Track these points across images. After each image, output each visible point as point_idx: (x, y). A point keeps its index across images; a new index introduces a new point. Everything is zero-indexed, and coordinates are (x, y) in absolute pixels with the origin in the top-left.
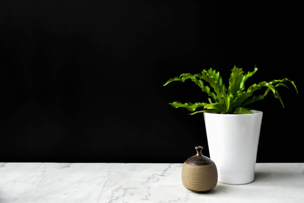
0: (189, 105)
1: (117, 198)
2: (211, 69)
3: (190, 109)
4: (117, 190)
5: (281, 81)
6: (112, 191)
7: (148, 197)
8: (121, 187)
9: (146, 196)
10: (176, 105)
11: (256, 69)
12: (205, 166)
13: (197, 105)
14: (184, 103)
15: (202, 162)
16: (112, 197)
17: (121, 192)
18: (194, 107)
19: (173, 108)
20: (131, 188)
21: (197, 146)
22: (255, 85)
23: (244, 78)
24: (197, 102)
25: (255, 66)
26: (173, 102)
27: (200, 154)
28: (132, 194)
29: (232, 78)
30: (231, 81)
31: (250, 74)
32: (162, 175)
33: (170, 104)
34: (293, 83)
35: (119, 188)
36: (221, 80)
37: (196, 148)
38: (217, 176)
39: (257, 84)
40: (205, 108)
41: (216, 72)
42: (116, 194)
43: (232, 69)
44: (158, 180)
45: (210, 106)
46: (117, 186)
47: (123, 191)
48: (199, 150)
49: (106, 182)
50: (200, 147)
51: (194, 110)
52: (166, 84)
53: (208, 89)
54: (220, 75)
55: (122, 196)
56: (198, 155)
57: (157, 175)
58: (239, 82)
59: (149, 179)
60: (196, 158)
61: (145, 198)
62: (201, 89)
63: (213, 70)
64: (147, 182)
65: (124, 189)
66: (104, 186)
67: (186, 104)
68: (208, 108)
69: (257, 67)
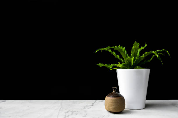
0: (108, 65)
1: (68, 116)
2: (120, 46)
3: (108, 67)
4: (67, 112)
5: (161, 51)
6: (65, 113)
7: (86, 115)
8: (70, 111)
9: (85, 115)
10: (100, 65)
11: (146, 45)
12: (119, 98)
13: (112, 65)
14: (105, 64)
15: (117, 96)
16: (65, 115)
17: (70, 113)
18: (111, 66)
19: (99, 67)
20: (75, 111)
21: (114, 87)
22: (146, 53)
23: (139, 50)
24: (112, 64)
25: (145, 43)
26: (98, 64)
27: (115, 91)
28: (77, 114)
29: (133, 49)
30: (133, 51)
31: (142, 48)
32: (92, 106)
33: (97, 64)
34: (167, 52)
35: (68, 111)
36: (126, 51)
37: (113, 88)
38: (125, 104)
39: (148, 52)
40: (117, 66)
41: (123, 47)
42: (67, 114)
43: (134, 43)
44: (90, 108)
45: (120, 65)
46: (67, 110)
47: (71, 113)
48: (115, 89)
49: (60, 109)
50: (115, 87)
51: (111, 68)
52: (96, 52)
53: (118, 56)
54: (125, 49)
55: (71, 115)
56: (114, 92)
57: (89, 105)
58: (137, 51)
59: (85, 107)
60: (113, 94)
61: (84, 116)
62: (115, 57)
63: (121, 46)
64: (84, 108)
65: (72, 112)
66: (60, 110)
67: (106, 65)
68: (119, 66)
69: (146, 44)
